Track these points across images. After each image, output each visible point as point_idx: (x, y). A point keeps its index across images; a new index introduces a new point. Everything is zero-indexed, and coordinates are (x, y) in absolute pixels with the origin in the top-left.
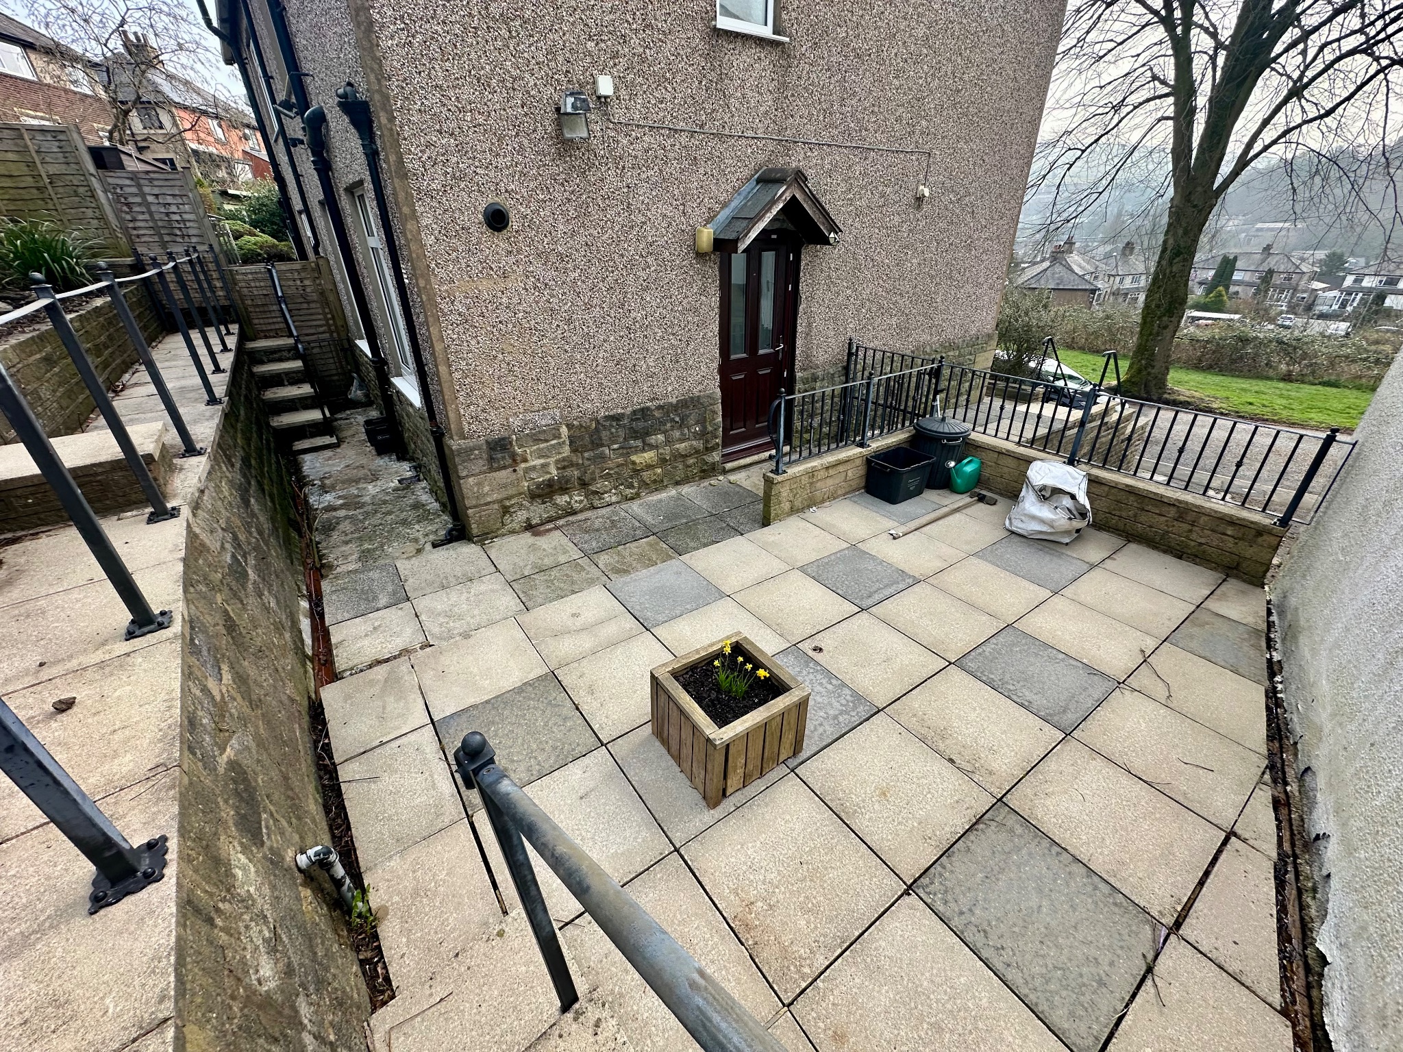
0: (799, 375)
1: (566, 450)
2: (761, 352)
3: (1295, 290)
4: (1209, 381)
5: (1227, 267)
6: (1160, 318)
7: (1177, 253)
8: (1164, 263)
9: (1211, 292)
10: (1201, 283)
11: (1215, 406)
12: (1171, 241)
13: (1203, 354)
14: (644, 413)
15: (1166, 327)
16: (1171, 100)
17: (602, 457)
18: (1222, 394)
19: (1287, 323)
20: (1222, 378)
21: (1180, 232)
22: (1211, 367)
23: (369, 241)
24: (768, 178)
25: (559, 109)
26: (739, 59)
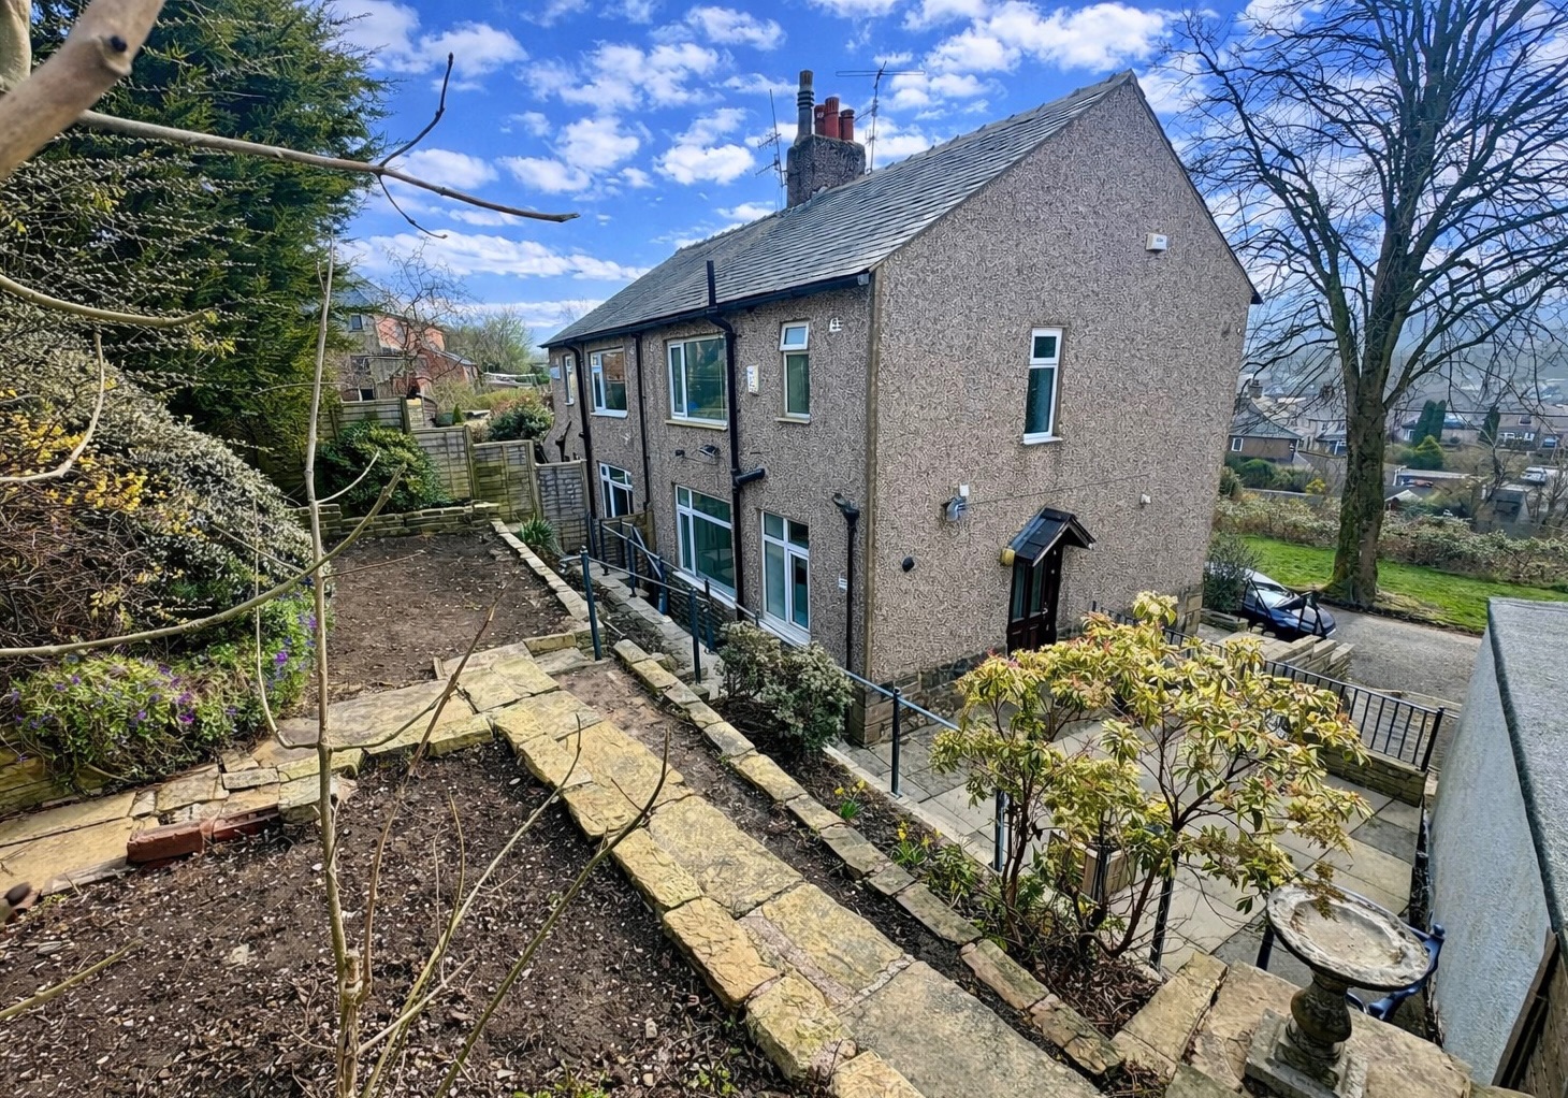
0: (1057, 627)
1: (919, 689)
2: (1033, 615)
4: (1426, 582)
5: (1434, 412)
6: (1358, 520)
9: (1420, 442)
10: (1406, 428)
11: (1430, 617)
12: (1354, 447)
13: (1416, 549)
14: (962, 662)
15: (1366, 531)
17: (938, 692)
18: (1438, 601)
21: (1360, 441)
22: (1426, 563)
23: (765, 537)
24: (1050, 516)
25: (945, 506)
26: (1034, 456)
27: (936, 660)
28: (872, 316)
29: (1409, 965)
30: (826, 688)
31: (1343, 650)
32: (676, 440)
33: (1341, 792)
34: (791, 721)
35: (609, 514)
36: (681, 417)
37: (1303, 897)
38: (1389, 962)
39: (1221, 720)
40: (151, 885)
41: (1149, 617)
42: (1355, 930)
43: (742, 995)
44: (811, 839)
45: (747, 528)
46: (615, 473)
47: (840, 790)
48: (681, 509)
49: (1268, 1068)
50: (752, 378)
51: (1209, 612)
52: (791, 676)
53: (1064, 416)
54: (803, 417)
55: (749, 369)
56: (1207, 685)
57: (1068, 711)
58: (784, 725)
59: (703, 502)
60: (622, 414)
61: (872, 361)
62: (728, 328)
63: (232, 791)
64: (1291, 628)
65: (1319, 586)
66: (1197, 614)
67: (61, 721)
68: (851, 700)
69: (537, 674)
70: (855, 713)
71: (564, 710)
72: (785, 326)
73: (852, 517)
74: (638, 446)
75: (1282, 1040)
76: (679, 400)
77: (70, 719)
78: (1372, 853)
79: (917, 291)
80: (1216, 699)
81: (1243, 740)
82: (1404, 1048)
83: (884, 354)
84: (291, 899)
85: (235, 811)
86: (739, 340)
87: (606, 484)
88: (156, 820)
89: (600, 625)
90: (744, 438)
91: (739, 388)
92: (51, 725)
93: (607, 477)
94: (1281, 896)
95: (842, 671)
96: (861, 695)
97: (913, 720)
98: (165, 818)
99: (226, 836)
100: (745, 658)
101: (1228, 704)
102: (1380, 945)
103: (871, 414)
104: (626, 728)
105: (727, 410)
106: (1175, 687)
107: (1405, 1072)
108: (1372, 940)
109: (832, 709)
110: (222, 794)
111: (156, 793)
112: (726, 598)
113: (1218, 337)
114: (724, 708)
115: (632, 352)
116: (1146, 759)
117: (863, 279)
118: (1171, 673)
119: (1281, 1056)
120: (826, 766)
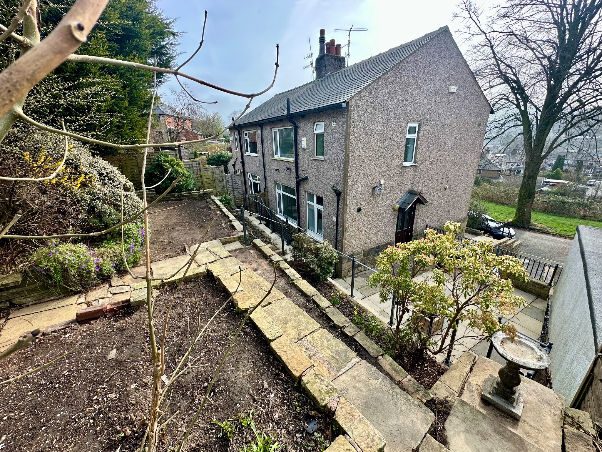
0: (413, 234)
1: (362, 257)
2: (404, 229)
3: (595, 168)
4: (550, 219)
5: (561, 160)
6: (525, 199)
7: (529, 177)
8: (525, 180)
9: (554, 170)
10: (550, 165)
11: (550, 231)
12: (527, 173)
13: (547, 207)
14: (379, 247)
15: (528, 202)
16: (522, 127)
17: (369, 258)
18: (554, 226)
19: (592, 183)
20: (555, 217)
21: (530, 171)
22: (551, 212)
23: (308, 202)
24: (412, 193)
25: (374, 188)
26: (407, 170)
27: (369, 246)
28: (347, 119)
29: (543, 362)
30: (329, 256)
31: (518, 243)
32: (275, 166)
33: (518, 297)
34: (316, 269)
35: (252, 193)
36: (278, 157)
37: (505, 336)
38: (536, 360)
39: (476, 270)
40: (84, 327)
41: (450, 231)
42: (524, 348)
43: (299, 374)
44: (321, 312)
45: (301, 198)
46: (254, 177)
47: (333, 294)
48: (278, 191)
49: (489, 396)
50: (303, 143)
51: (469, 229)
52: (316, 252)
53: (418, 156)
54: (322, 158)
55: (303, 139)
56: (471, 257)
57: (419, 267)
58: (313, 270)
59: (286, 189)
60: (256, 155)
61: (347, 136)
62: (295, 124)
63: (114, 294)
64: (499, 235)
65: (510, 220)
66: (465, 229)
67: (52, 269)
68: (337, 261)
69: (223, 251)
70: (338, 265)
71: (233, 264)
72: (316, 124)
73: (338, 194)
74: (262, 167)
75: (495, 386)
76: (277, 151)
77: (55, 267)
78: (528, 318)
79: (364, 109)
80: (475, 262)
81: (484, 278)
82: (541, 391)
83: (352, 133)
84: (133, 333)
85: (114, 301)
86: (299, 129)
87: (251, 181)
88: (86, 305)
89: (247, 233)
90: (300, 165)
91: (299, 146)
92: (48, 270)
93: (251, 178)
94: (496, 335)
95: (334, 250)
96: (340, 259)
97: (360, 268)
98: (89, 304)
99: (111, 310)
100: (300, 246)
101: (478, 264)
102: (532, 354)
103: (347, 156)
104: (255, 270)
105: (294, 155)
106: (459, 258)
107: (541, 400)
108: (529, 352)
109: (330, 264)
110: (110, 295)
111: (85, 296)
112: (294, 224)
113: (477, 126)
114: (292, 264)
115: (259, 132)
116: (448, 284)
117: (344, 105)
118: (458, 253)
119: (495, 391)
120: (328, 285)
